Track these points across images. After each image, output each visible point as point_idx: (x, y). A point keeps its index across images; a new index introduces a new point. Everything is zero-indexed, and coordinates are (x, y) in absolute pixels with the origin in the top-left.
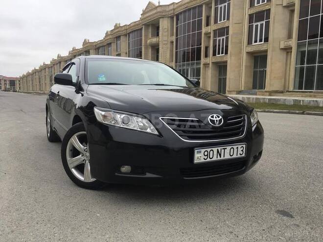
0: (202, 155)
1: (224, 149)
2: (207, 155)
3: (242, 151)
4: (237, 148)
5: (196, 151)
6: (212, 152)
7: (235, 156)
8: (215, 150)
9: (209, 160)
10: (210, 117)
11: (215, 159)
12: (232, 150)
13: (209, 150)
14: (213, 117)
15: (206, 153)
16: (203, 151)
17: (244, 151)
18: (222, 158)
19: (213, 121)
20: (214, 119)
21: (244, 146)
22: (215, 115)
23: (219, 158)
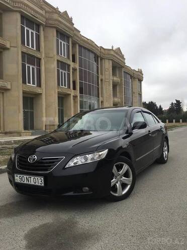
1: (30, 178)
2: (21, 179)
3: (42, 181)
4: (38, 179)
5: (15, 175)
7: (37, 184)
8: (25, 177)
9: (22, 182)
11: (25, 182)
12: (35, 179)
13: (22, 176)
16: (19, 176)
18: (30, 183)
23: (28, 182)
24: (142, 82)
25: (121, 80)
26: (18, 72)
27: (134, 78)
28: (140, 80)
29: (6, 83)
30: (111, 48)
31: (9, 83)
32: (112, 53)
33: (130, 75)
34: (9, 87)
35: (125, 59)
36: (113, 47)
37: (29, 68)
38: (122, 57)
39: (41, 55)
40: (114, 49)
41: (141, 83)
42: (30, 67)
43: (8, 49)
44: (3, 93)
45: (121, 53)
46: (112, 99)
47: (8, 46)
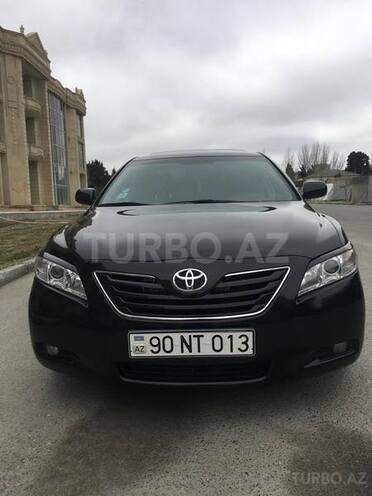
0: (145, 343)
1: (198, 337)
2: (159, 345)
3: (245, 343)
4: (231, 337)
5: (132, 337)
6: (168, 341)
7: (226, 351)
8: (176, 337)
9: (162, 353)
10: (177, 274)
11: (177, 352)
12: (217, 340)
13: (161, 336)
14: (183, 274)
15: (155, 342)
16: (148, 337)
17: (250, 343)
18: (195, 352)
19: (181, 283)
20: (186, 278)
21: (250, 335)
22: (190, 271)
23: (186, 352)
24: (85, 118)
25: (44, 108)
27: (69, 107)
28: (81, 114)
30: (19, 31)
32: (22, 42)
33: (59, 98)
35: (49, 62)
36: (22, 29)
38: (44, 54)
40: (26, 33)
41: (81, 120)
45: (41, 47)
46: (27, 148)
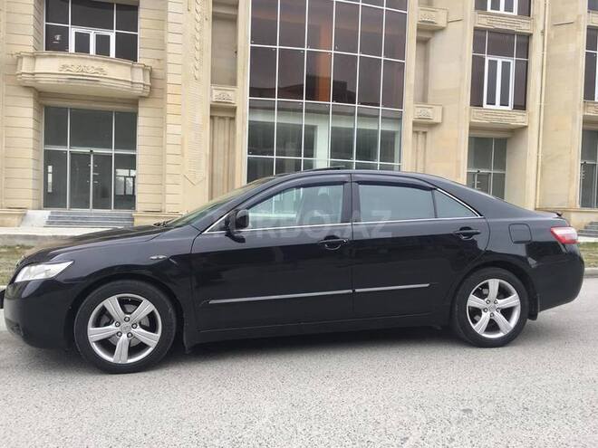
26: (462, 79)
29: (429, 110)
31: (439, 109)
34: (437, 119)
37: (493, 64)
39: (534, 25)
42: (496, 62)
43: (442, 29)
44: (425, 133)
47: (441, 22)
